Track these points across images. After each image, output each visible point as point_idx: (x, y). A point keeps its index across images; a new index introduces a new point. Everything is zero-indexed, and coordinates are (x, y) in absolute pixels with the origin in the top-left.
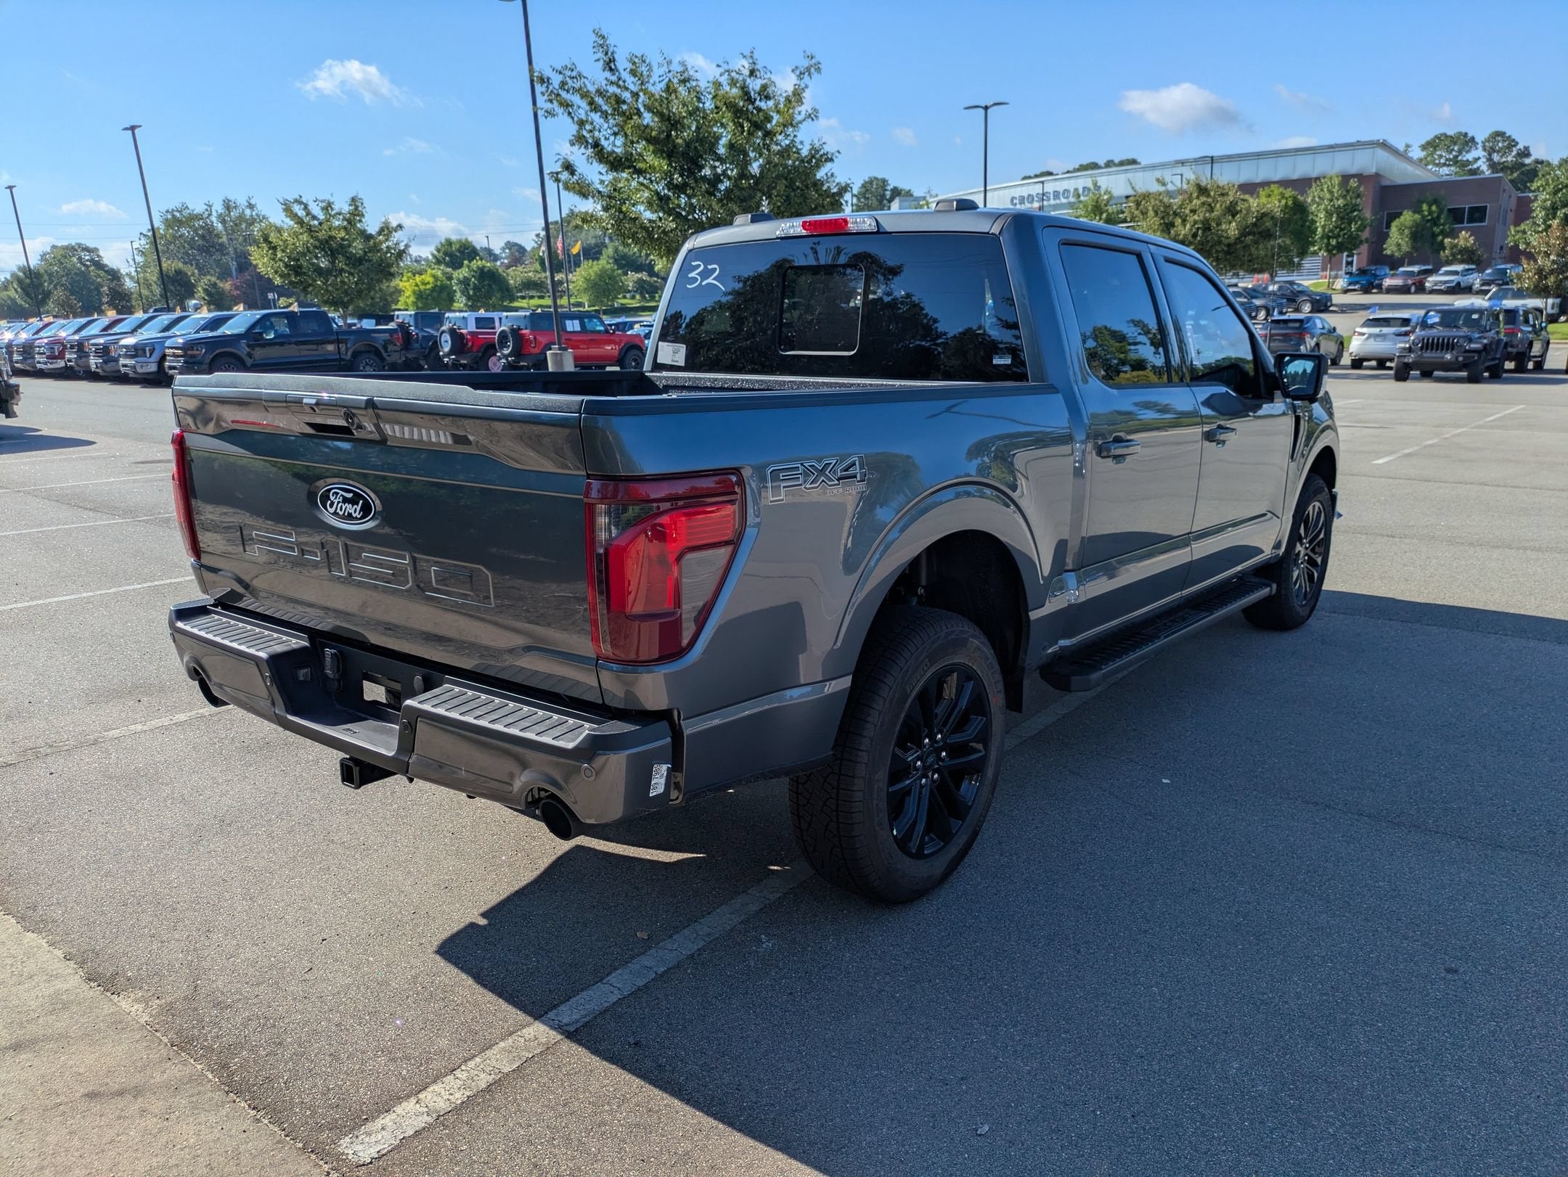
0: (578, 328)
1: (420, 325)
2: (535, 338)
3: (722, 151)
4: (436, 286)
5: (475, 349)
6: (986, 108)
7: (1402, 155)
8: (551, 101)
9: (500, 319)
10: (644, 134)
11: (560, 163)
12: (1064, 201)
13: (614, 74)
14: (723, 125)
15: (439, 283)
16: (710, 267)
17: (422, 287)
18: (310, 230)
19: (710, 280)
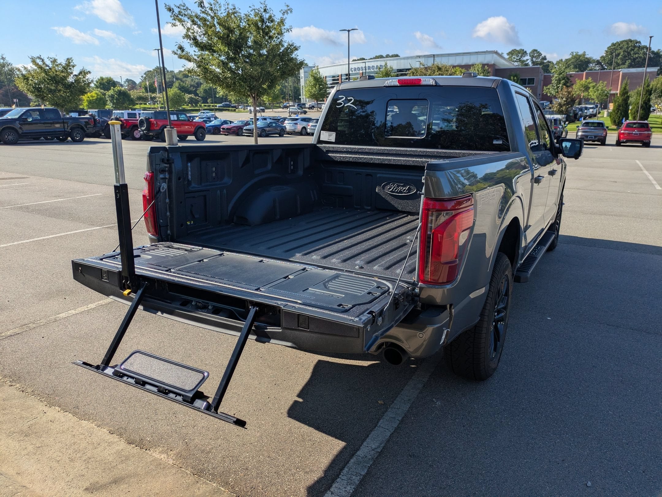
0: (176, 119)
1: (100, 115)
2: (157, 123)
3: (250, 44)
4: (98, 98)
5: (127, 127)
6: (349, 31)
7: (501, 56)
8: (174, 19)
9: (139, 114)
10: (216, 34)
11: (177, 46)
12: (372, 70)
13: (203, 9)
14: (251, 33)
15: (99, 97)
16: (348, 98)
17: (91, 98)
18: (46, 72)
19: (349, 104)
